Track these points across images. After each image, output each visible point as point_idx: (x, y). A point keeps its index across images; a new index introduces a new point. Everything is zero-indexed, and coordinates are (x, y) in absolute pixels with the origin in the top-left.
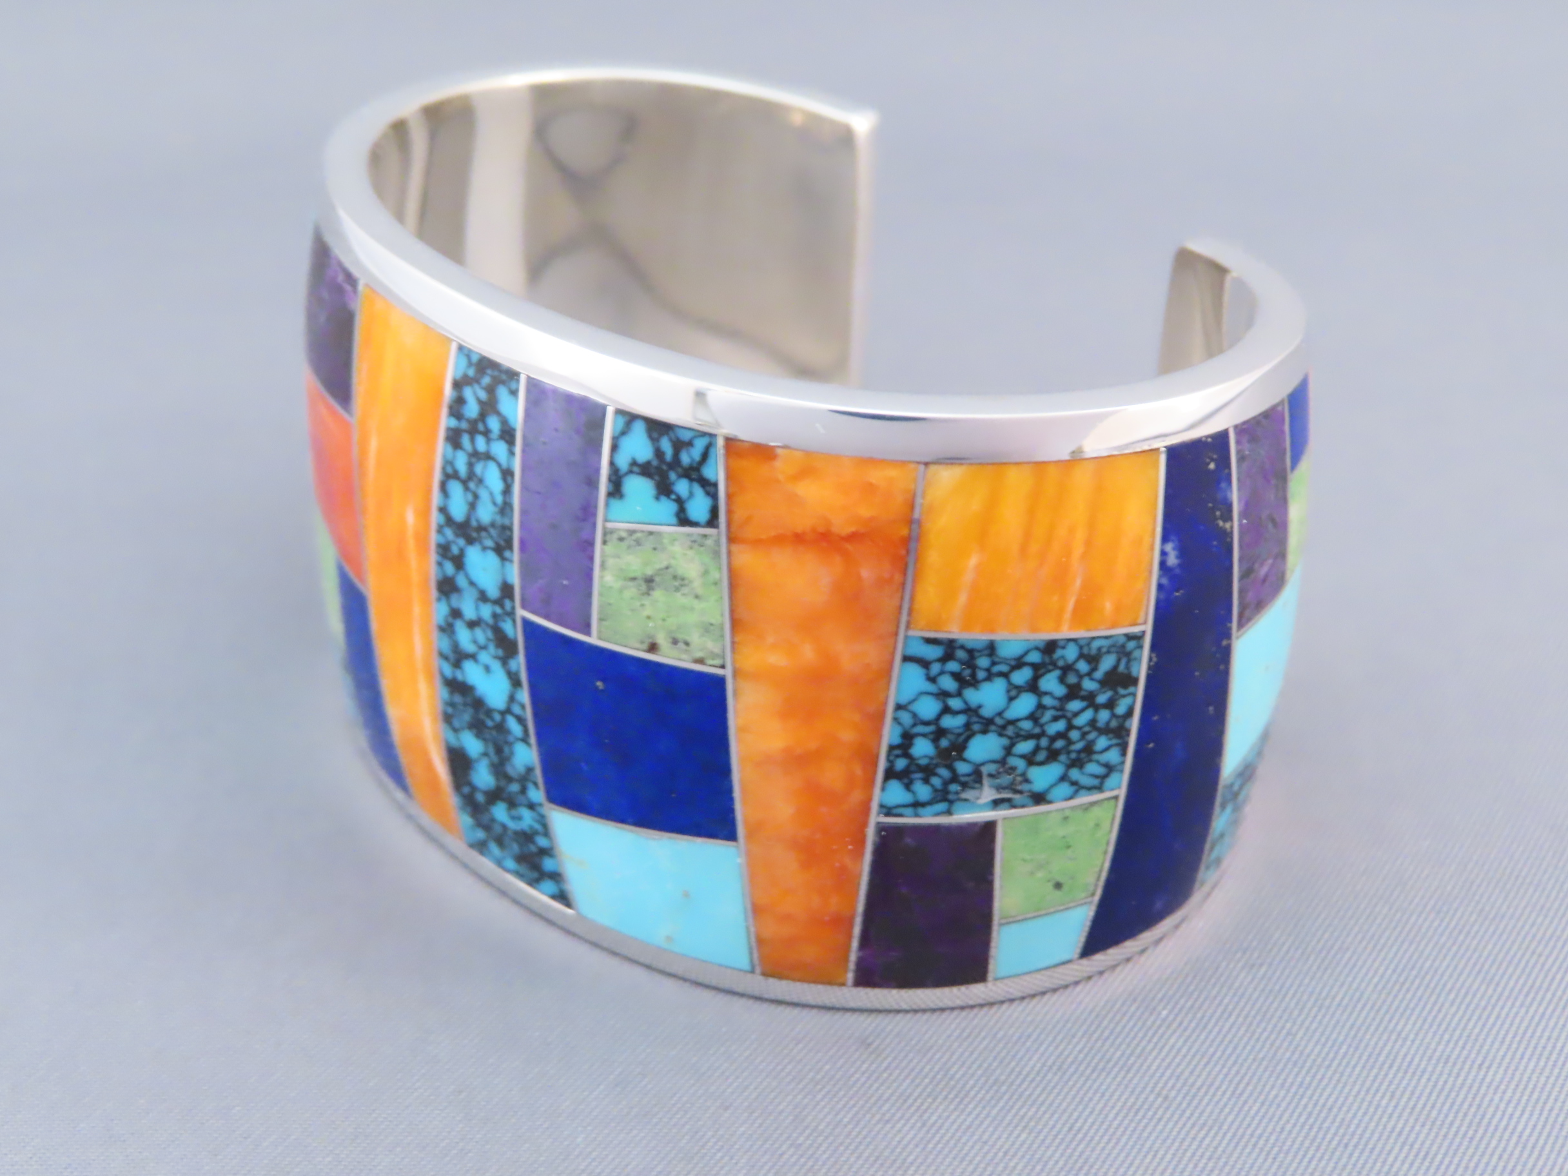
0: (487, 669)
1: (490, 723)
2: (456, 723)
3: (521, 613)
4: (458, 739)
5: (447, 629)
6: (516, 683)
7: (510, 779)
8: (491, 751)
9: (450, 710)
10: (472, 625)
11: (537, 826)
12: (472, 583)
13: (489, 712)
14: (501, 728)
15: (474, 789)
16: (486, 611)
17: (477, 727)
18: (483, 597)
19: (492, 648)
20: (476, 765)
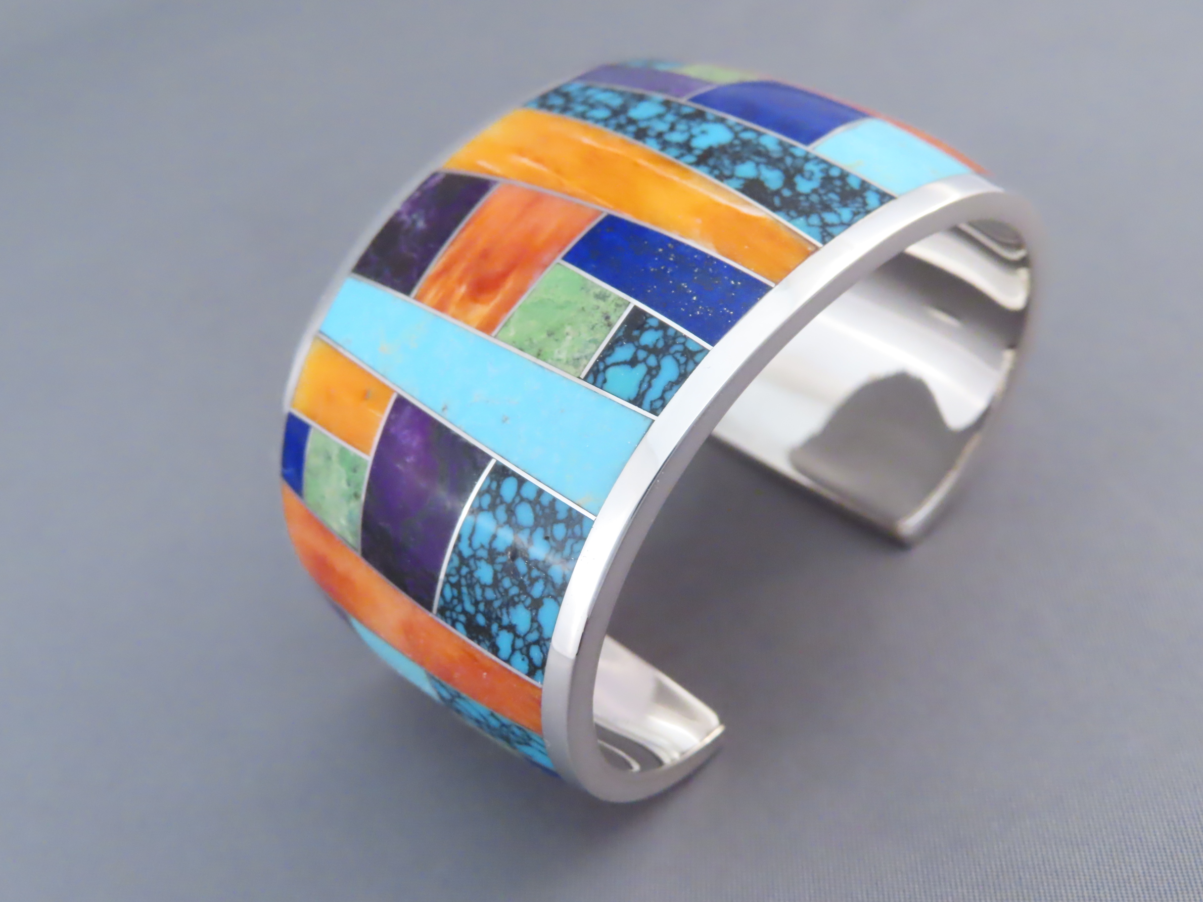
0: (703, 132)
1: (738, 149)
2: (727, 173)
3: (683, 100)
4: (739, 178)
5: (665, 145)
6: (722, 121)
7: (781, 160)
8: (757, 159)
9: (716, 172)
10: (672, 128)
11: (823, 166)
12: (649, 119)
13: (731, 145)
14: (745, 143)
15: (777, 193)
16: (670, 118)
17: (737, 159)
18: (660, 117)
19: (692, 124)
20: (762, 178)
